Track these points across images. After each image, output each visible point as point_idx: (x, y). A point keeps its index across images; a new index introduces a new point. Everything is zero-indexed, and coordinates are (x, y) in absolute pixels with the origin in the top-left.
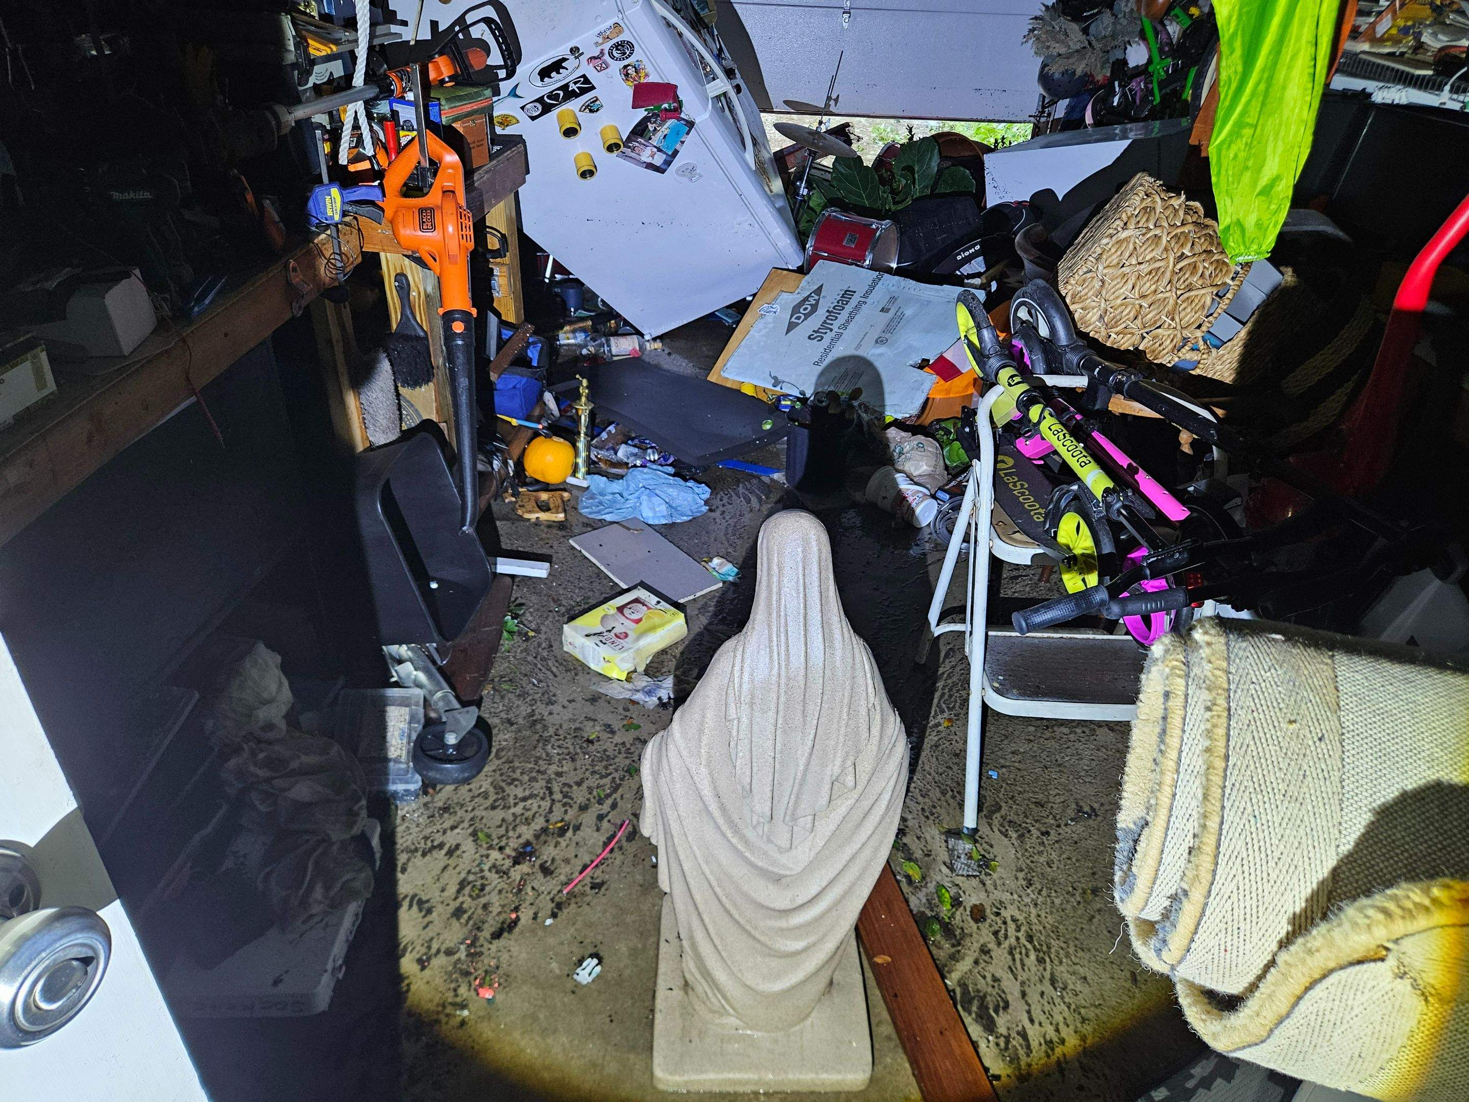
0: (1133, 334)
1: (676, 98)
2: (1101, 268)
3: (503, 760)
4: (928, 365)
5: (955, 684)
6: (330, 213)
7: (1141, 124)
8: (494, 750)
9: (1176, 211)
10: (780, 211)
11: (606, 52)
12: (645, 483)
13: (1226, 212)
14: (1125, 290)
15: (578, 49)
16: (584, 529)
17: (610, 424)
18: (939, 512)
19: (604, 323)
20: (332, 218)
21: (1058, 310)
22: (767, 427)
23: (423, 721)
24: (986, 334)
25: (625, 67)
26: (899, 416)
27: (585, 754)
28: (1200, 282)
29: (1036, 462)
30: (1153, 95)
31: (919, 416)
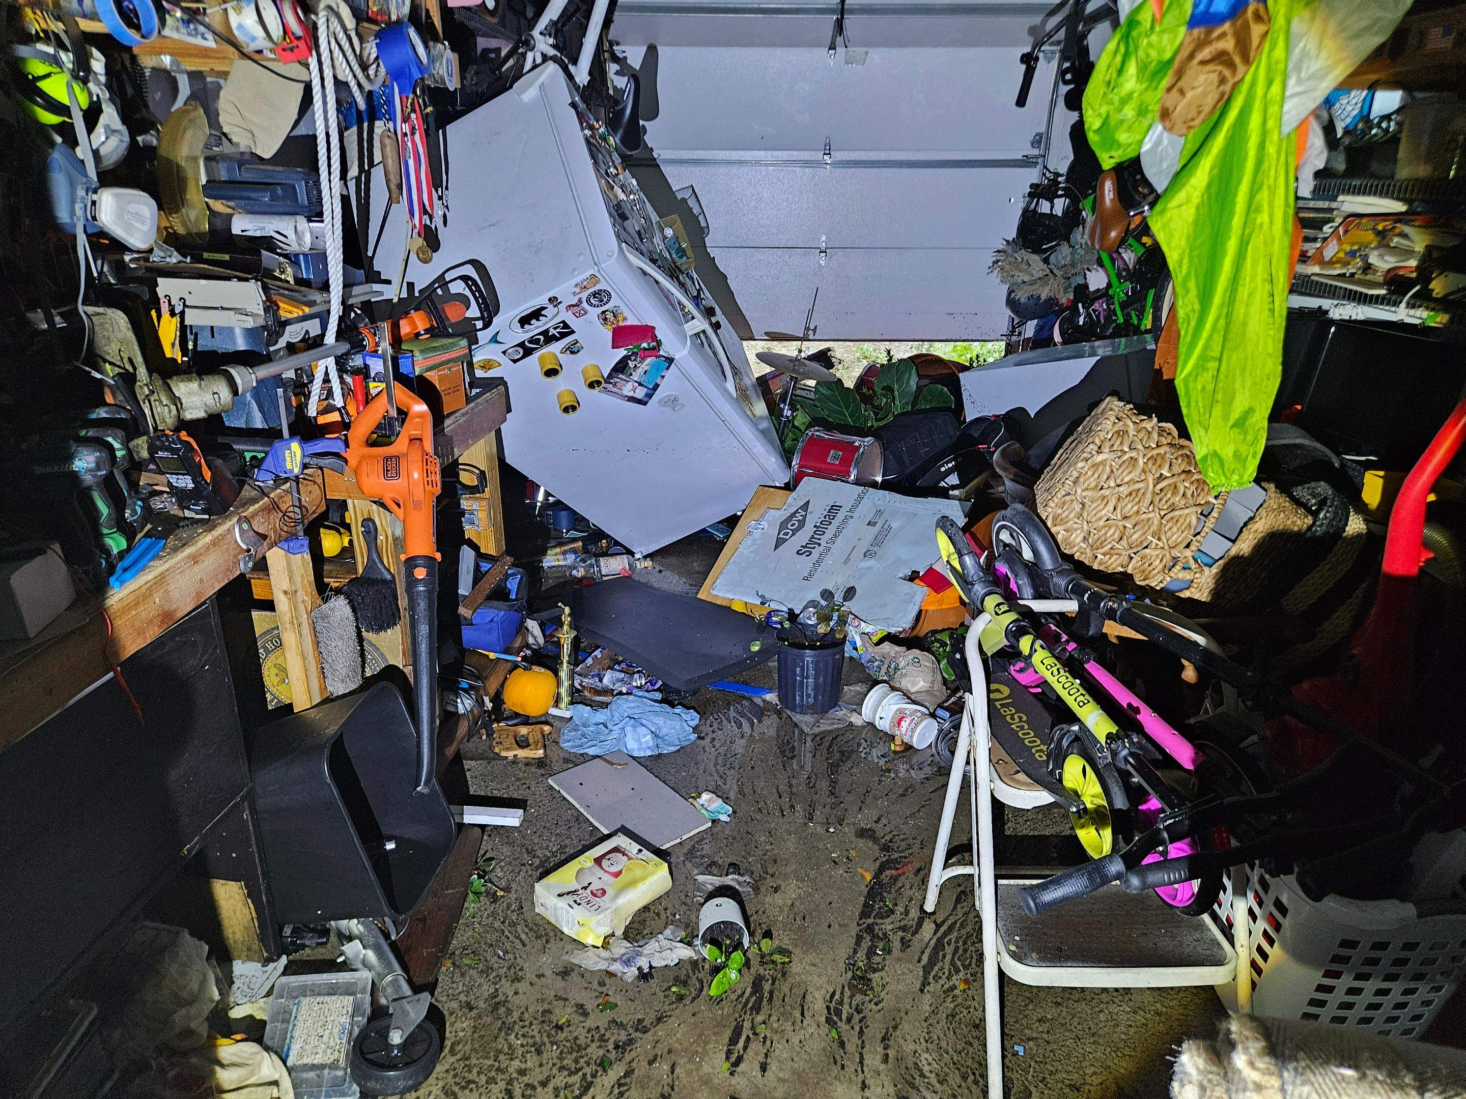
0: (1120, 555)
1: (654, 338)
2: (1079, 491)
3: (459, 1056)
4: (918, 577)
5: (969, 936)
6: (289, 466)
7: (1107, 342)
8: (448, 1043)
9: (1149, 433)
10: (764, 433)
11: (584, 300)
12: (630, 712)
13: (1201, 443)
14: (1107, 511)
15: (556, 298)
16: (565, 766)
17: (597, 647)
18: (940, 731)
19: (595, 543)
20: (292, 471)
21: (1040, 533)
22: (755, 648)
23: (368, 1011)
24: (967, 559)
25: (603, 312)
26: (893, 630)
27: (552, 1043)
28: (1183, 502)
29: (1032, 690)
30: (1116, 315)
31: (913, 628)
